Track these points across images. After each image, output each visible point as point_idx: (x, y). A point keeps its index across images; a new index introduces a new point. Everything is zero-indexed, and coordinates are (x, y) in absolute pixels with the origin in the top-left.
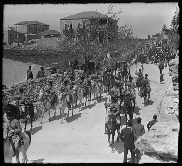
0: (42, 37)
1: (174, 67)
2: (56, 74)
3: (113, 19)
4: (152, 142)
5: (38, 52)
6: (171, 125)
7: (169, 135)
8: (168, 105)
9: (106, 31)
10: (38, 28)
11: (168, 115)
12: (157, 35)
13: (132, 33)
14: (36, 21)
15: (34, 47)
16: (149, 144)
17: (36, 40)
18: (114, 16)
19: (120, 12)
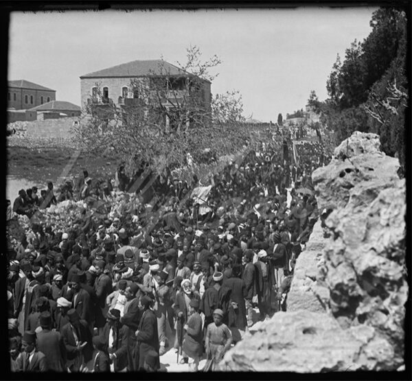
0: (38, 117)
1: (324, 184)
2: (68, 201)
3: (200, 77)
4: (256, 361)
5: (27, 151)
6: (300, 320)
7: (294, 342)
8: (307, 271)
9: (185, 104)
10: (29, 97)
11: (305, 294)
12: (299, 114)
13: (241, 110)
14: (25, 82)
15: (18, 140)
16: (249, 364)
17: (25, 124)
18: (202, 72)
19: (216, 62)
